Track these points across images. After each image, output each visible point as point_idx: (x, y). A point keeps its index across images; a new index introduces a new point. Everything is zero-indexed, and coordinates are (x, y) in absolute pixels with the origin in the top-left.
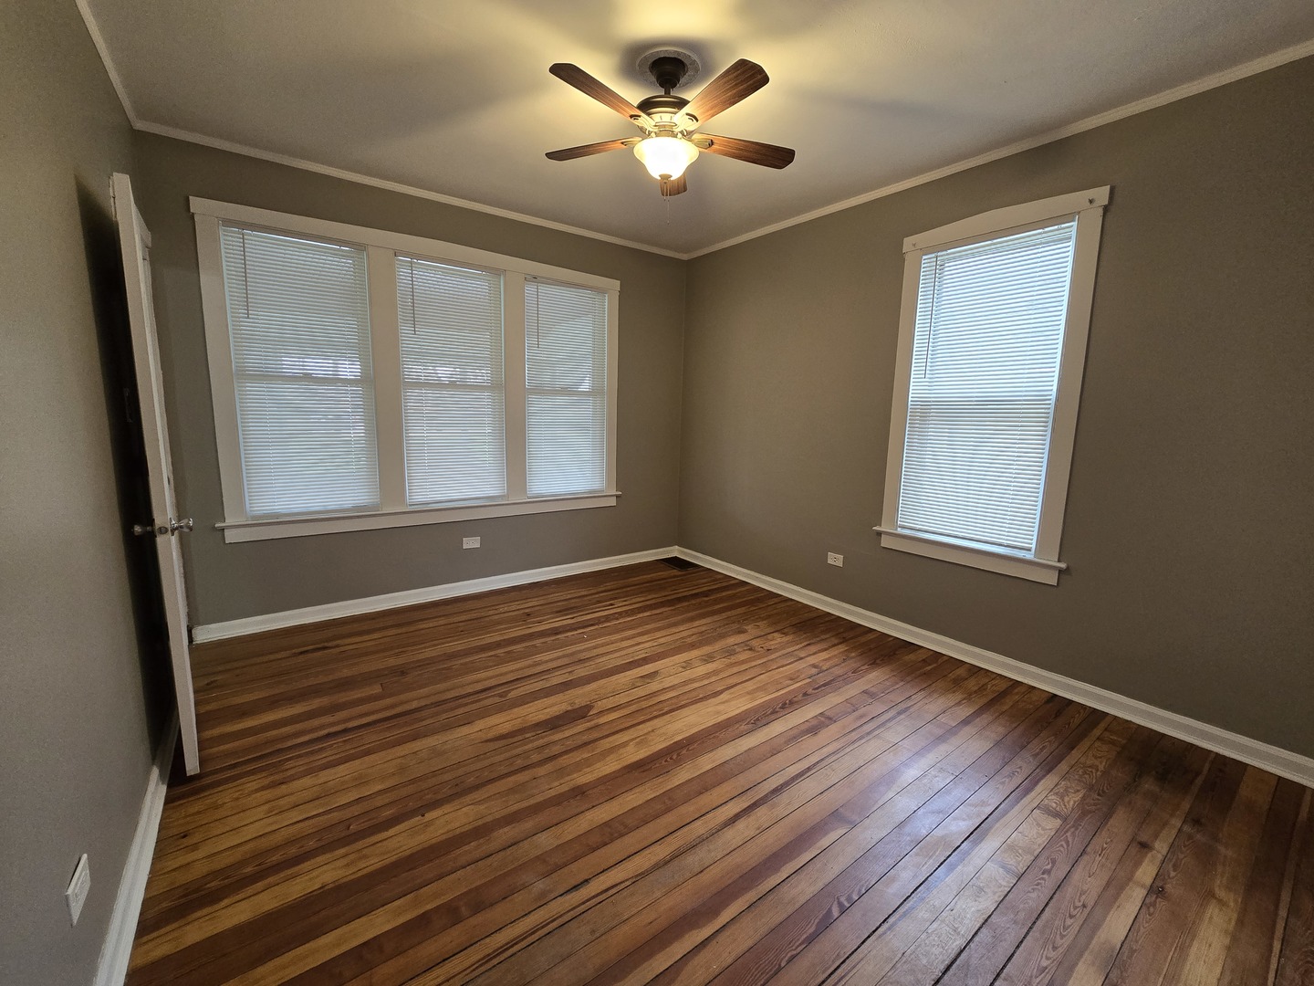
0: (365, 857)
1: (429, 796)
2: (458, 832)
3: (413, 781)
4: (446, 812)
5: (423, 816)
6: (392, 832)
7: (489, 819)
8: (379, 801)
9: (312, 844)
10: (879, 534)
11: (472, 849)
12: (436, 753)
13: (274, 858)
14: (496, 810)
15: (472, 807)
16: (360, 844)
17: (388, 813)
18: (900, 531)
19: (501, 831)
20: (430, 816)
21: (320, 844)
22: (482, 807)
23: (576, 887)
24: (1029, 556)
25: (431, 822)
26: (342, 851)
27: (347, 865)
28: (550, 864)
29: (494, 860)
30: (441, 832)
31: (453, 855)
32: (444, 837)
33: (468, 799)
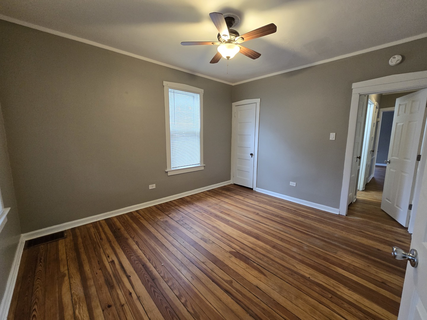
0: (333, 285)
1: (302, 280)
2: (307, 266)
3: (299, 289)
4: (303, 272)
5: (309, 278)
6: (321, 283)
7: (297, 262)
8: (316, 295)
9: (346, 305)
10: (167, 172)
11: (308, 261)
12: (281, 290)
13: (361, 315)
14: (293, 261)
15: (297, 267)
16: (332, 289)
17: (317, 289)
18: (173, 169)
19: (299, 258)
20: (308, 276)
21: (344, 303)
22: (295, 265)
23: (301, 243)
24: (199, 165)
25: (309, 274)
26: (338, 293)
27: (339, 288)
28: (300, 248)
29: (307, 256)
30: (310, 270)
31: (314, 265)
32: (311, 269)
33: (295, 270)
